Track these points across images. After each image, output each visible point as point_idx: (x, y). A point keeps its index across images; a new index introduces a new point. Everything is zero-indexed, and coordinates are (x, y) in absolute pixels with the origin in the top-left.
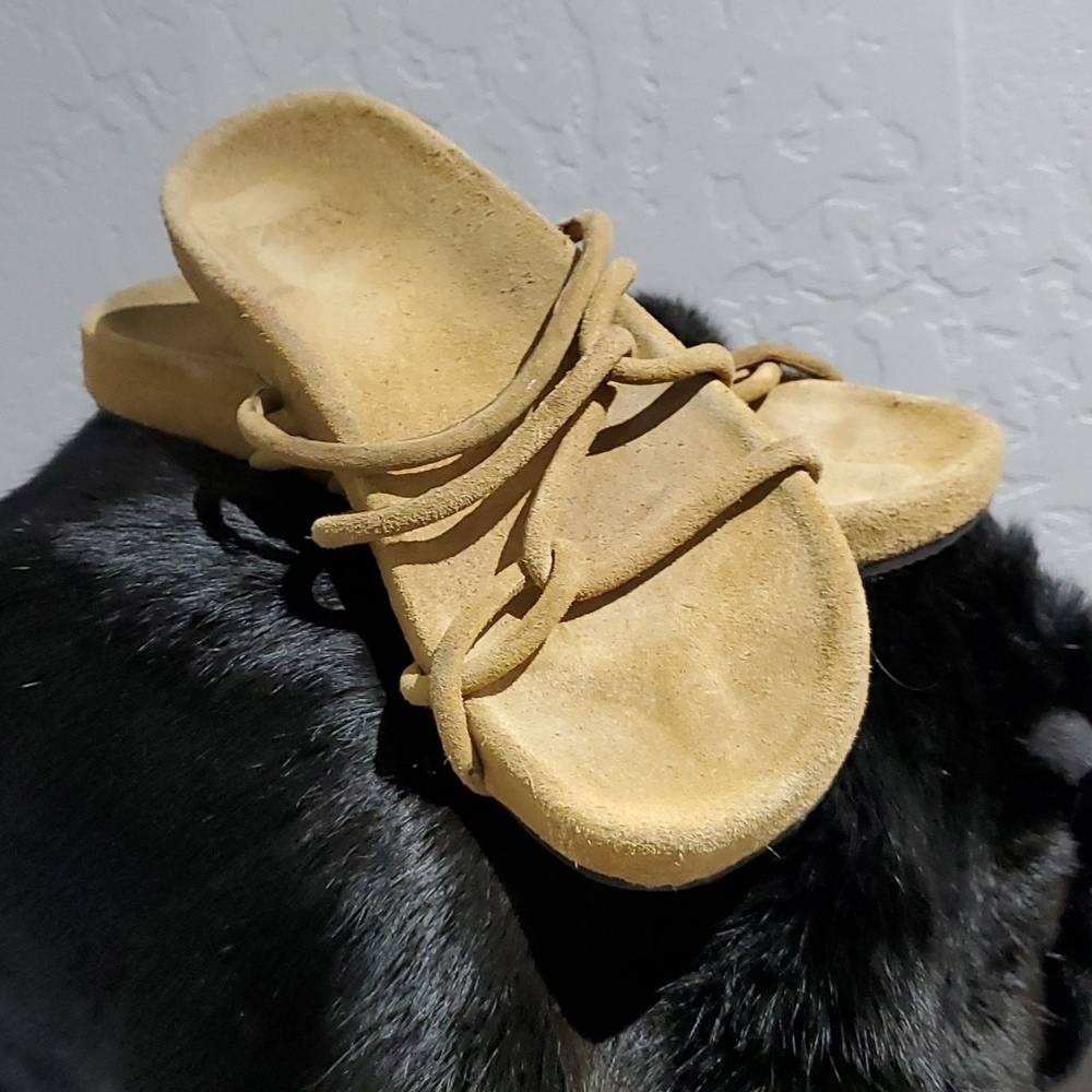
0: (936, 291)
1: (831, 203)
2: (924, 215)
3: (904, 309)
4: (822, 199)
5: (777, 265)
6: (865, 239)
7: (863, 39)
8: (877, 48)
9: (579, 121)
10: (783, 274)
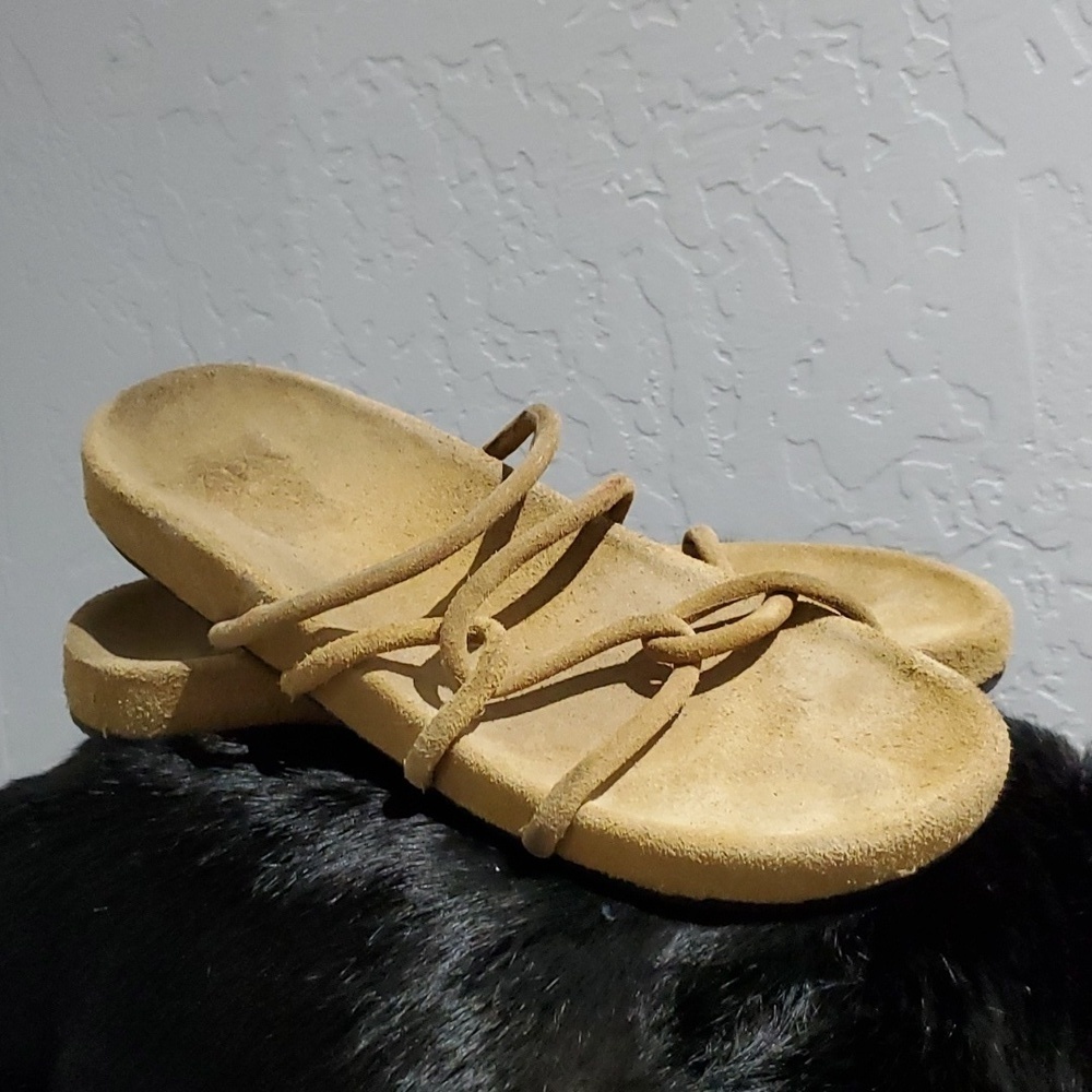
0: (1017, 546)
1: (905, 463)
2: (1000, 472)
3: (988, 565)
4: (899, 460)
5: (856, 524)
6: (942, 497)
7: (929, 306)
8: (943, 314)
9: (655, 394)
10: (863, 533)
